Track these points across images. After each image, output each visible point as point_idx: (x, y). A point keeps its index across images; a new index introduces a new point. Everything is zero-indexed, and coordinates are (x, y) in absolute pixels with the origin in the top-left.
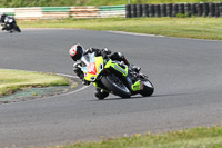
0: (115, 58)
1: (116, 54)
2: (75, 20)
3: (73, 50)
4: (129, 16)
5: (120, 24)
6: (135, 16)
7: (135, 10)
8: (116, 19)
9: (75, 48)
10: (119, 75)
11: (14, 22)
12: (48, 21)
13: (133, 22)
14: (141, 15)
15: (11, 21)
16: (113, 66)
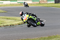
0: (33, 15)
1: (33, 14)
2: (41, 4)
3: (21, 13)
4: (55, 3)
5: (53, 5)
6: (57, 3)
7: (57, 1)
8: (52, 4)
9: (21, 12)
10: (33, 20)
11: (27, 4)
12: (34, 4)
13: (56, 5)
14: (58, 3)
15: (26, 4)
16: (32, 17)
